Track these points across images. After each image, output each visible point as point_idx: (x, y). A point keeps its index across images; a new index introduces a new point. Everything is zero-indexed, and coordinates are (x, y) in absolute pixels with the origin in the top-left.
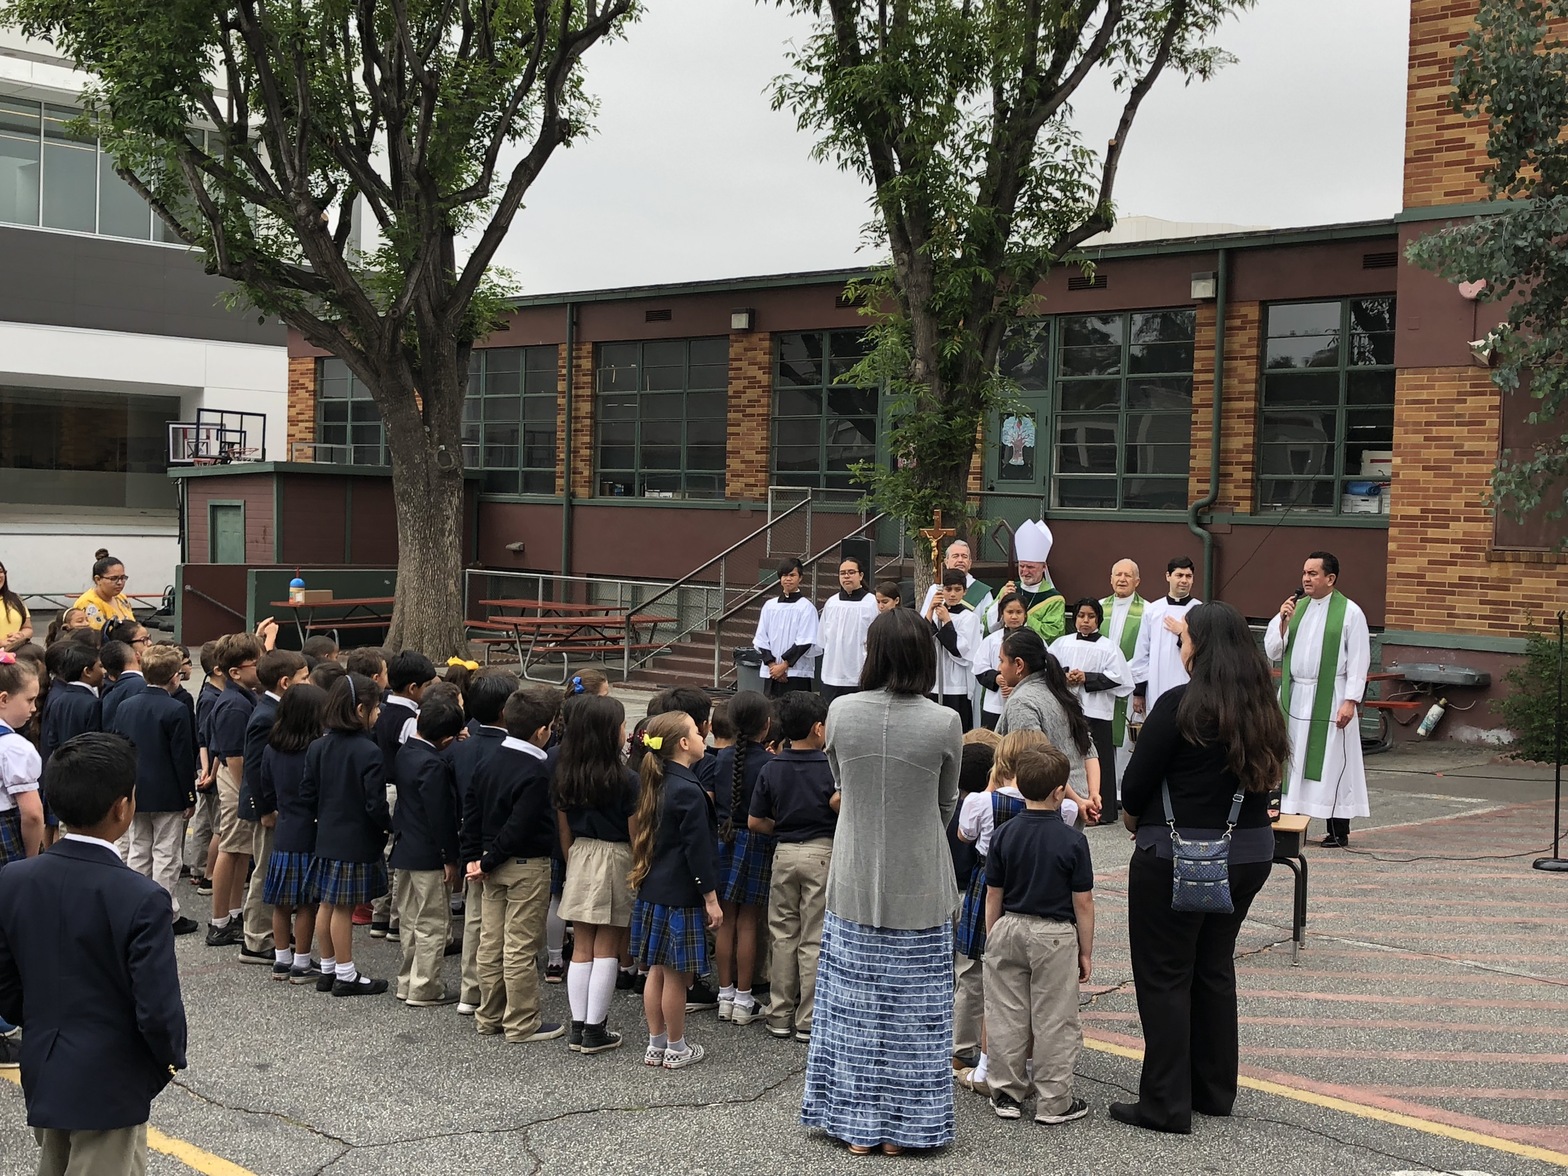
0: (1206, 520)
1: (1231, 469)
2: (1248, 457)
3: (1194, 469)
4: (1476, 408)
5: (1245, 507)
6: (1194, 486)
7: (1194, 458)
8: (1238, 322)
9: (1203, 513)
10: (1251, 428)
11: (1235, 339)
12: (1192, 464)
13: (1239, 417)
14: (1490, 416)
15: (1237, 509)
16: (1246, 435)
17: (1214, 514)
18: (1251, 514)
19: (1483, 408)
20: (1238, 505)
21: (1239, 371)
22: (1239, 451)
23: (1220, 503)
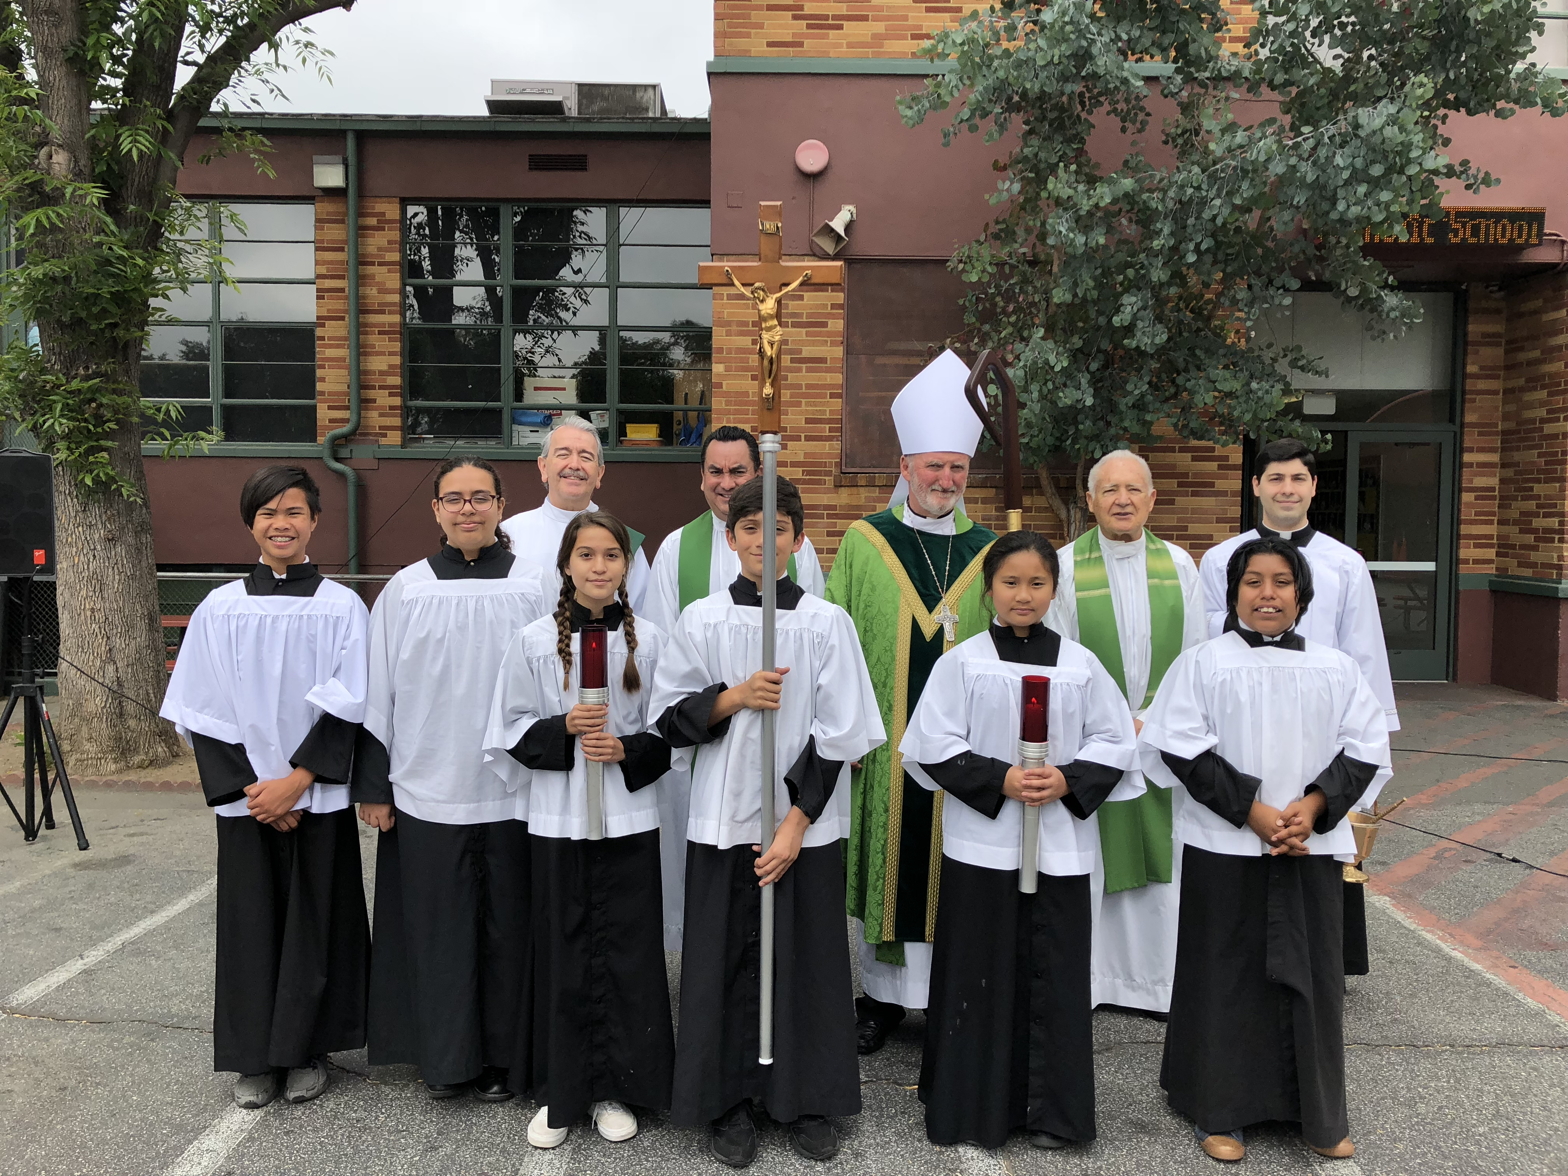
0: (344, 453)
1: (371, 394)
2: (396, 380)
3: (322, 393)
4: (817, 306)
5: (394, 438)
6: (323, 414)
7: (323, 380)
8: (373, 221)
9: (340, 445)
10: (397, 346)
11: (370, 241)
12: (319, 386)
13: (380, 333)
14: (834, 317)
15: (383, 441)
16: (391, 354)
17: (352, 446)
18: (403, 446)
19: (825, 306)
20: (385, 436)
21: (377, 279)
22: (382, 373)
23: (361, 434)
